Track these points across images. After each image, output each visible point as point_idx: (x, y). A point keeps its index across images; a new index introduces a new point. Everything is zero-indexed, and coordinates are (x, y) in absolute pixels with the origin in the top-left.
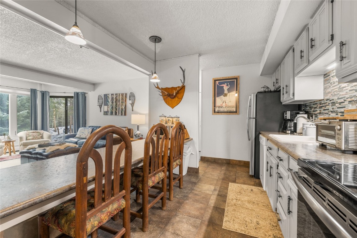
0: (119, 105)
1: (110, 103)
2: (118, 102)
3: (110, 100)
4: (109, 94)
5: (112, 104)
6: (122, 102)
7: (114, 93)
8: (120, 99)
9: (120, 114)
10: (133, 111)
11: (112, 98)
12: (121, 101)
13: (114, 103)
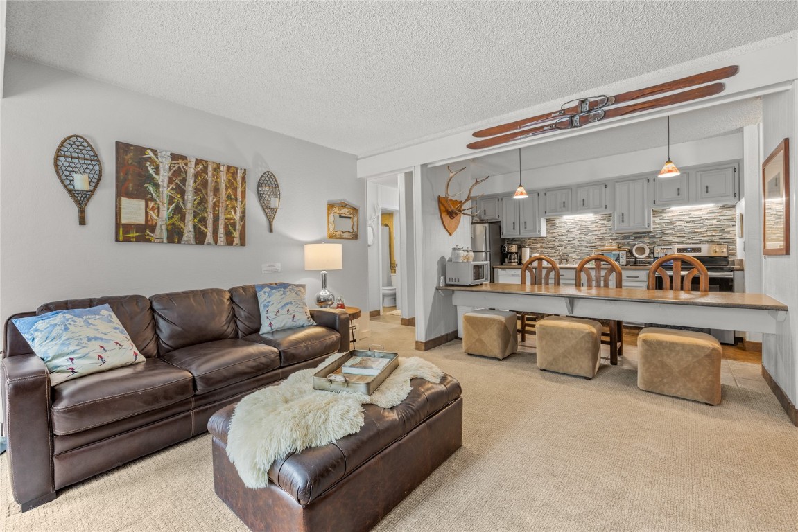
0: (215, 205)
1: (165, 191)
2: (210, 194)
3: (163, 177)
4: (155, 151)
5: (177, 197)
6: (229, 197)
7: (192, 153)
8: (223, 186)
9: (221, 240)
10: (271, 231)
11: (178, 176)
12: (223, 194)
13: (190, 196)
